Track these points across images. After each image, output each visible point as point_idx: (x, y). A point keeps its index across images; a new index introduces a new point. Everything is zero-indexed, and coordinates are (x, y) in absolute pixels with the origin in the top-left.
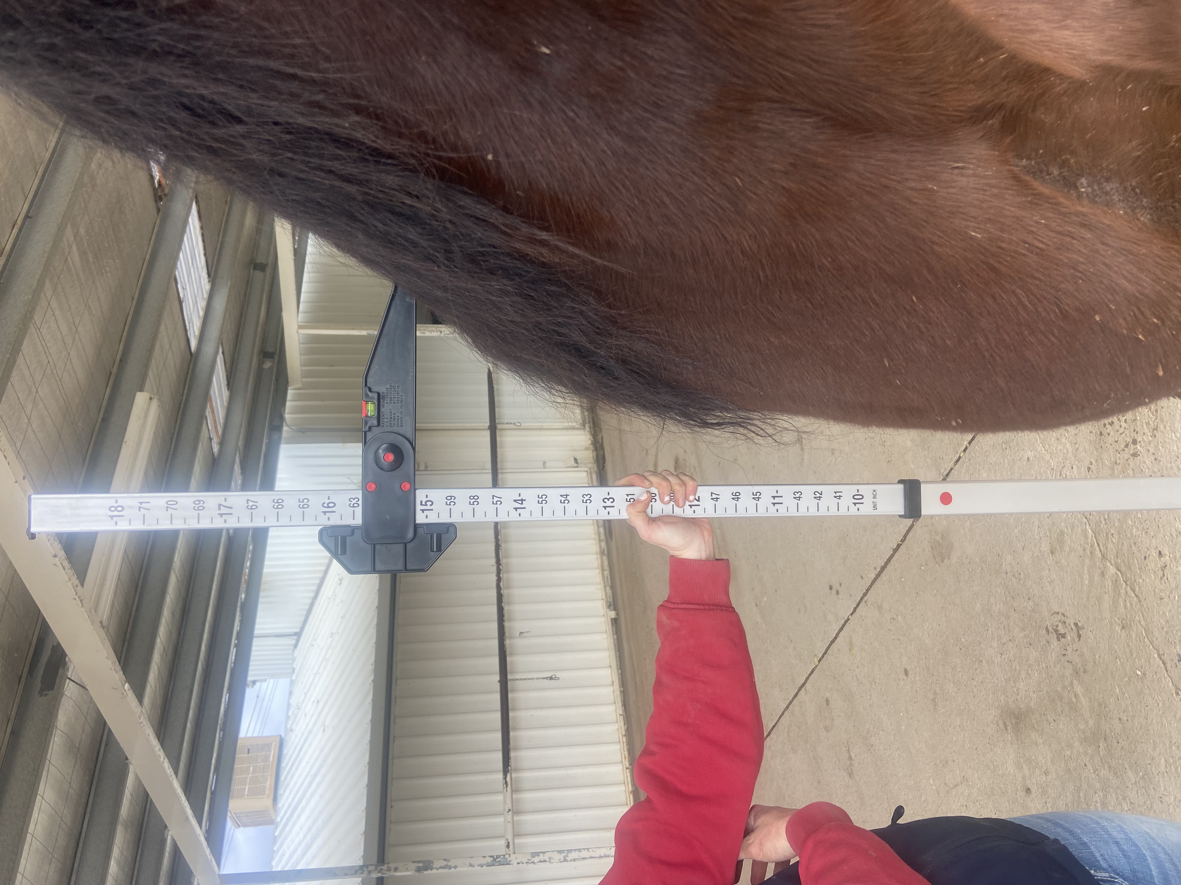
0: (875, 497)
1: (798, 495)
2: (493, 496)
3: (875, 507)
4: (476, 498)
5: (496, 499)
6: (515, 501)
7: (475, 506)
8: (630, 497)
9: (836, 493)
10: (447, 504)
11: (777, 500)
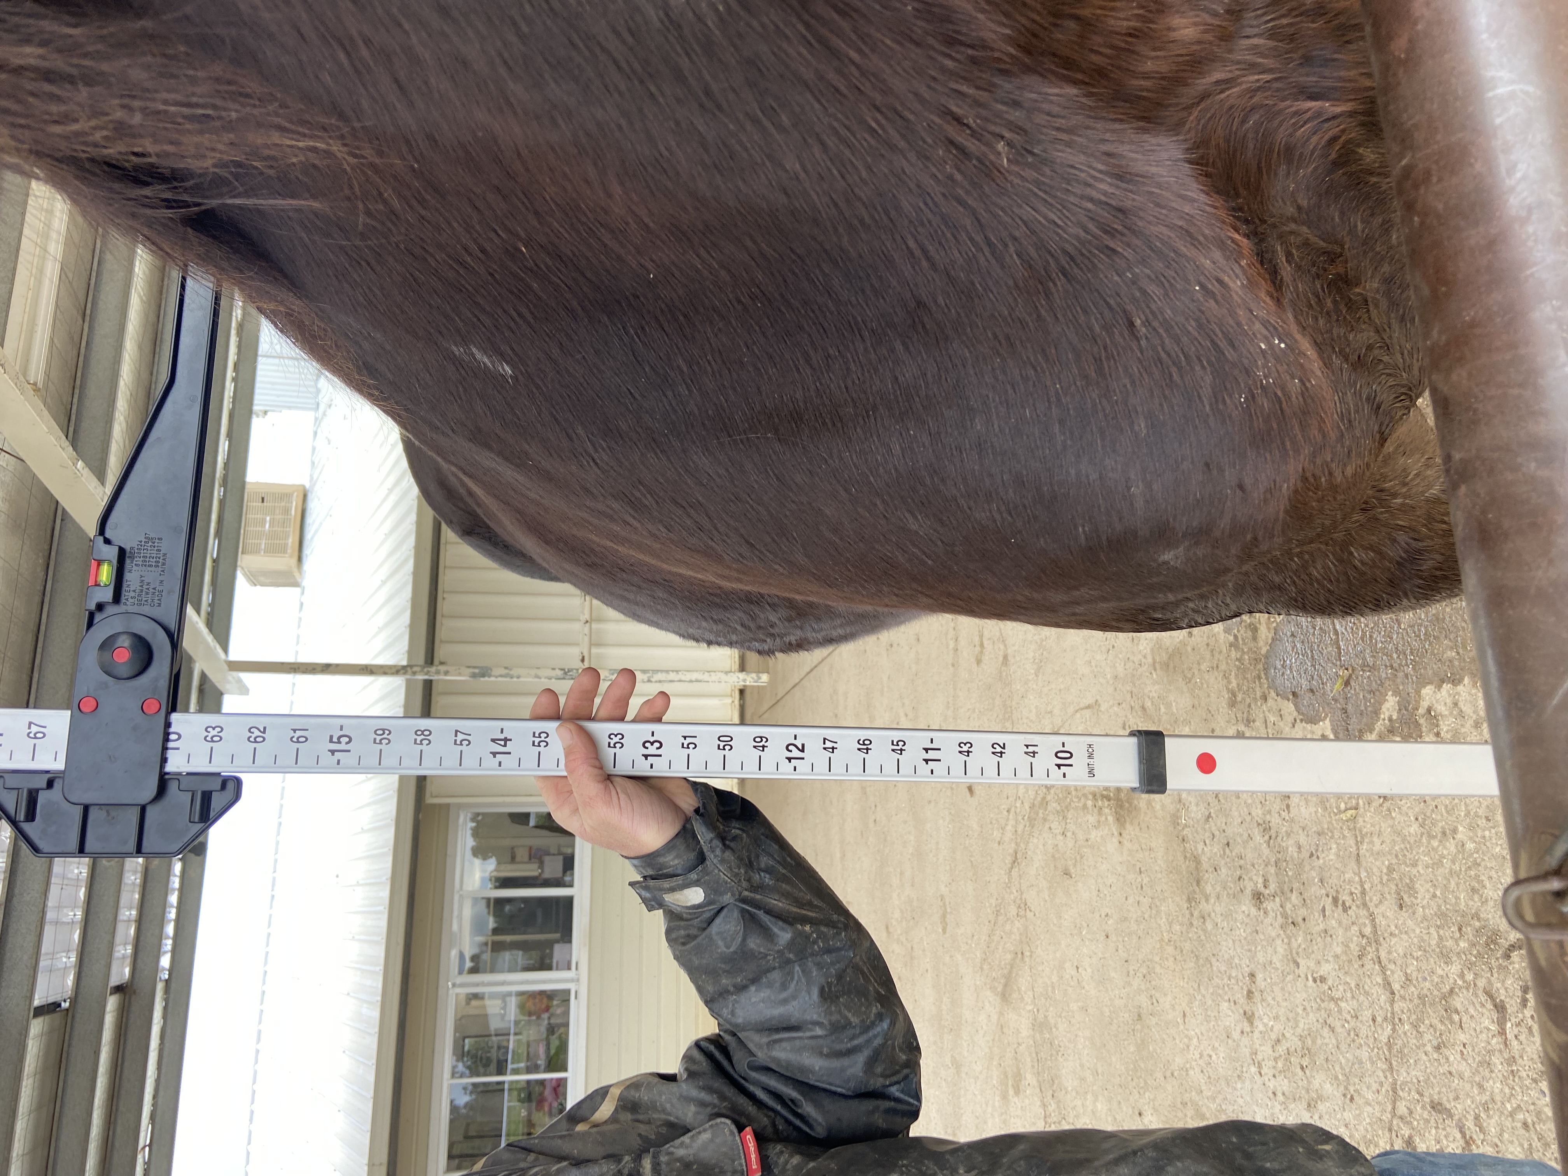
0: (1090, 756)
1: (965, 748)
2: (457, 731)
3: (1091, 773)
4: (427, 733)
5: (460, 737)
6: (493, 740)
7: (424, 747)
8: (689, 740)
9: (1027, 746)
10: (375, 742)
11: (931, 755)
